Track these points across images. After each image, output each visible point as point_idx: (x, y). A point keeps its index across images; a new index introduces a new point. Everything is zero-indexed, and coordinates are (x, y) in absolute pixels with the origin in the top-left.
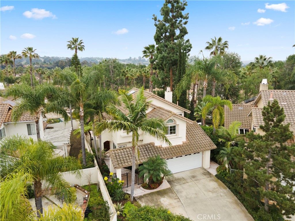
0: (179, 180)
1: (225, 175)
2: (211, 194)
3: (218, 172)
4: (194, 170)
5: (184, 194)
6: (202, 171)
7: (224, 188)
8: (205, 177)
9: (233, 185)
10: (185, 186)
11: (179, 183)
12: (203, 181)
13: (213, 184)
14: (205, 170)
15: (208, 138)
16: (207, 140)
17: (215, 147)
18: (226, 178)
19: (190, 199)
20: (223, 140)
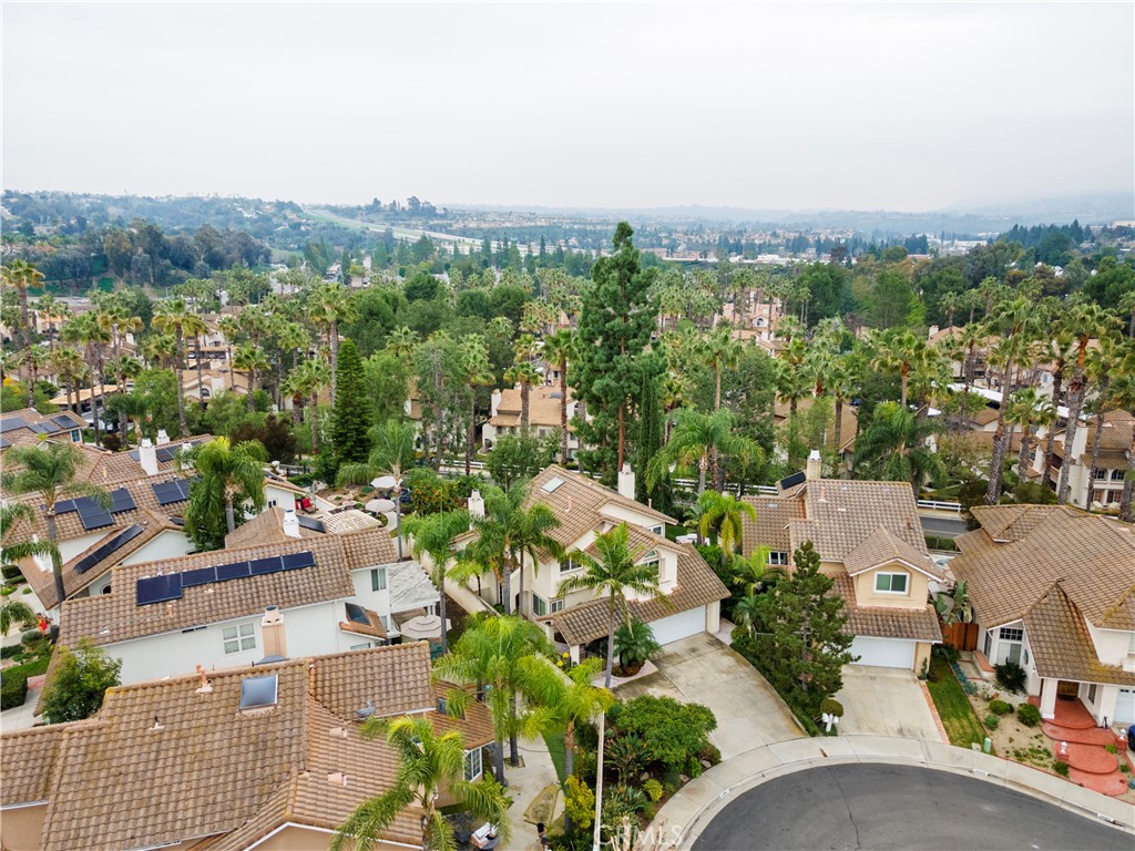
0: (670, 657)
1: (747, 643)
2: (725, 676)
3: (734, 638)
4: (692, 638)
5: (682, 679)
6: (706, 639)
7: (747, 665)
8: (713, 649)
9: (759, 658)
10: (682, 667)
11: (670, 662)
12: (710, 656)
13: (728, 661)
14: (712, 636)
15: (715, 577)
16: (713, 582)
17: (728, 594)
18: (748, 648)
19: (694, 686)
20: (742, 581)
